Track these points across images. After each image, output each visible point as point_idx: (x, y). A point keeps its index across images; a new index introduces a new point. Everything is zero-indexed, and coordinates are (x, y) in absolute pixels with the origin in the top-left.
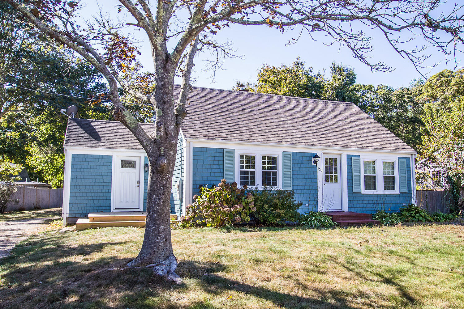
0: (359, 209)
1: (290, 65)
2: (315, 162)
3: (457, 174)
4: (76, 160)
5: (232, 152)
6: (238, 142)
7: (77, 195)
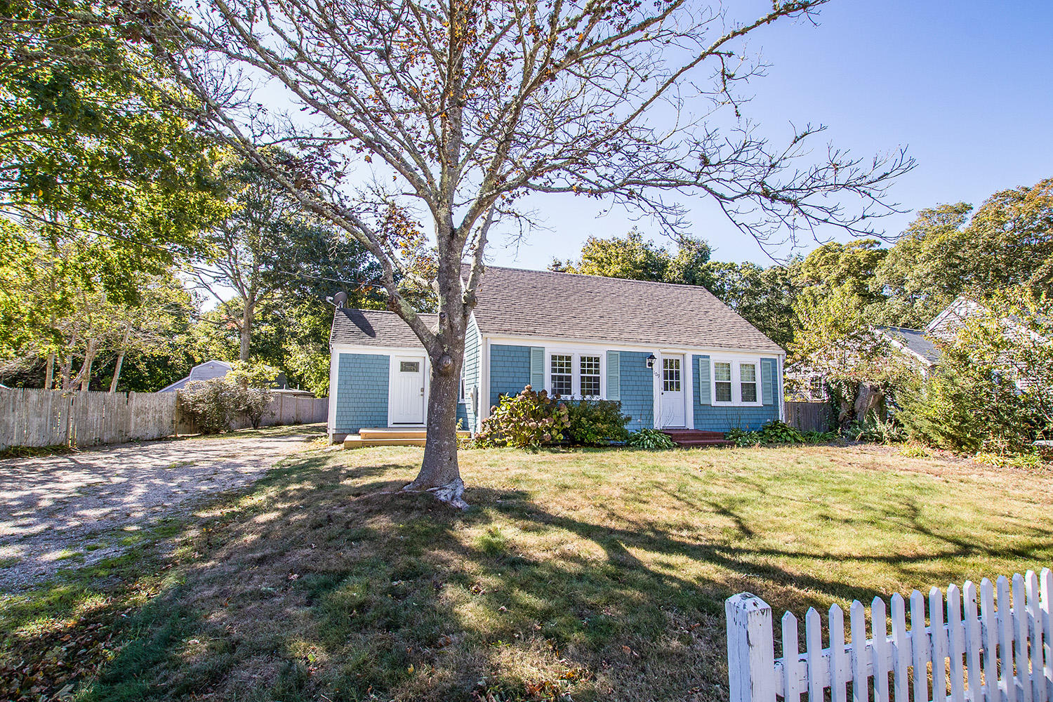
0: (708, 426)
1: (624, 237)
2: (651, 364)
3: (837, 381)
4: (345, 360)
5: (541, 351)
6: (549, 338)
7: (346, 405)
